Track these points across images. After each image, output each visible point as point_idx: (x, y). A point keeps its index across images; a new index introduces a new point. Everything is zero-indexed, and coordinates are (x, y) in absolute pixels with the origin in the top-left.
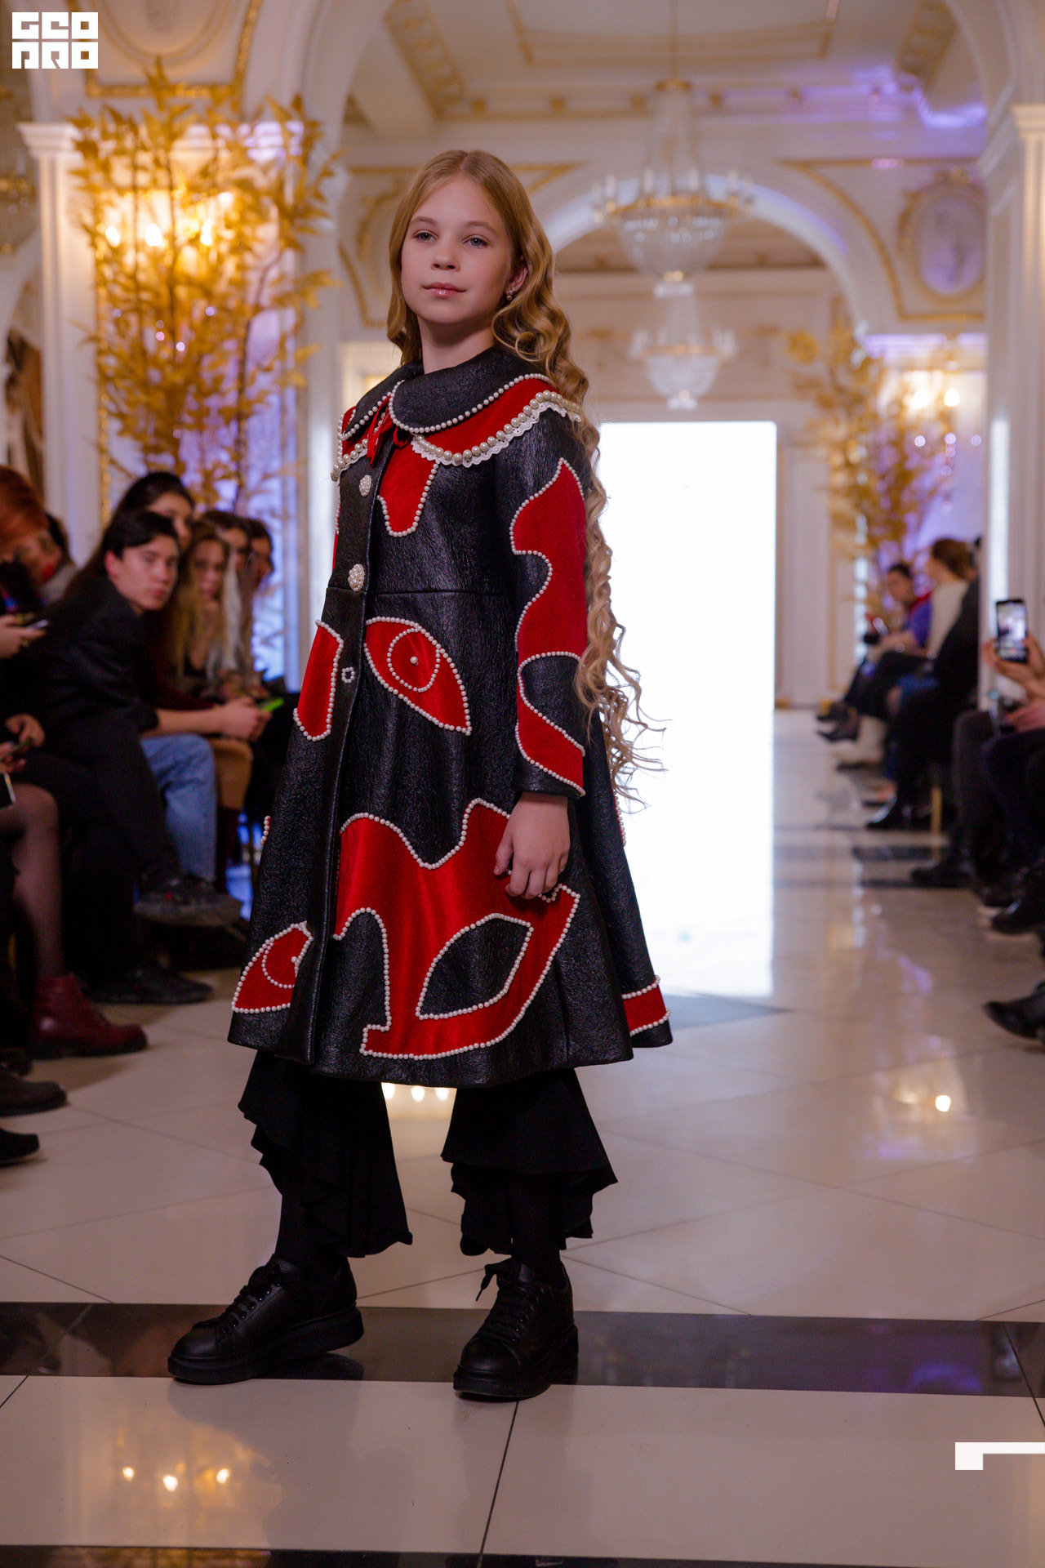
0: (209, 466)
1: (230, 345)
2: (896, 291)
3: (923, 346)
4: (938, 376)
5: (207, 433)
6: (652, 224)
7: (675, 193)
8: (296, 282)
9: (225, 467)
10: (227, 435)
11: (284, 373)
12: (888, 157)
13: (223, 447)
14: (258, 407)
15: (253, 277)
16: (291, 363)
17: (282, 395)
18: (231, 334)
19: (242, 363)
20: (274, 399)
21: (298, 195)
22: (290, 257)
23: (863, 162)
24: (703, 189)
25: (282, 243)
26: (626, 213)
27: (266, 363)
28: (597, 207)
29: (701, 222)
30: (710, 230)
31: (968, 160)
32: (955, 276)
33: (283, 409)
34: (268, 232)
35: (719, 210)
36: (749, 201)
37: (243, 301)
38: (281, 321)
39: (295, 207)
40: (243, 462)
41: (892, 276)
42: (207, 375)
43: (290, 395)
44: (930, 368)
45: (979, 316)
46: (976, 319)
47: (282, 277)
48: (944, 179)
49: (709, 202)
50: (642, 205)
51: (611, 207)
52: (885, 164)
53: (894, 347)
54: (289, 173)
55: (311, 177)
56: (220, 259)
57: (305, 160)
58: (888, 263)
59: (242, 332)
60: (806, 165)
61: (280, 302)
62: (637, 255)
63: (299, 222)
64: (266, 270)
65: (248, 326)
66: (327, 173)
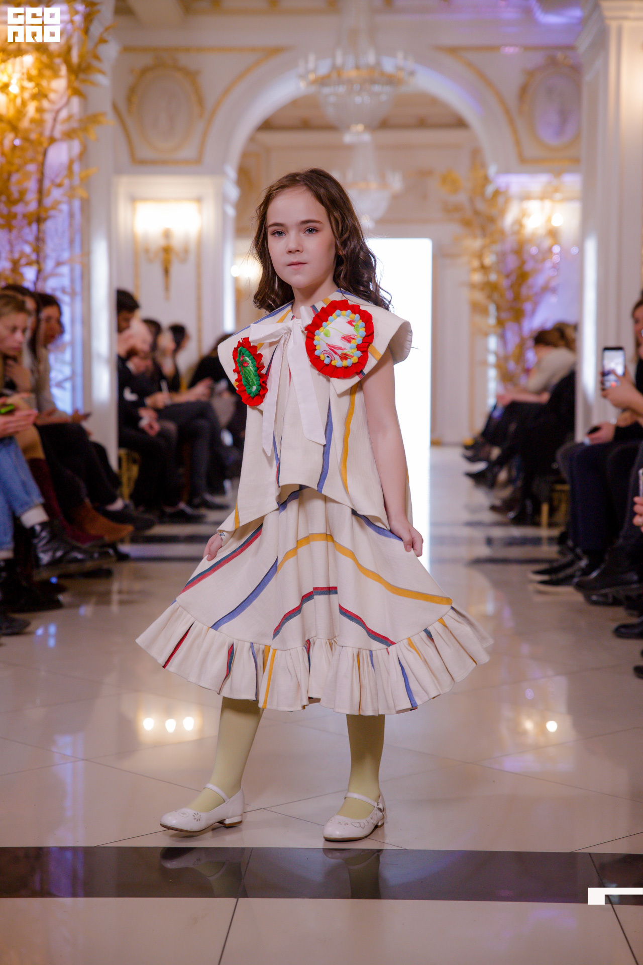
0: (16, 255)
1: (32, 168)
2: (518, 143)
3: (537, 182)
4: (547, 204)
5: (15, 232)
6: (341, 89)
7: (357, 67)
8: (81, 121)
9: (28, 256)
10: (30, 233)
11: (72, 188)
12: (511, 45)
13: (27, 242)
14: (52, 213)
15: (48, 117)
16: (76, 180)
17: (70, 203)
18: (32, 160)
19: (41, 181)
20: (64, 207)
21: (81, 57)
22: (75, 101)
23: (493, 48)
24: (378, 64)
25: (70, 92)
26: (323, 81)
27: (58, 181)
28: (302, 77)
29: (377, 88)
30: (384, 93)
31: (571, 48)
32: (560, 130)
33: (71, 215)
34: (59, 85)
35: (391, 80)
36: (412, 73)
37: (41, 134)
38: (70, 149)
39: (79, 65)
40: (42, 255)
41: (515, 131)
42: (14, 190)
43: (77, 204)
44: (542, 198)
45: (576, 160)
46: (574, 163)
47: (70, 118)
48: (553, 62)
49: (382, 74)
50: (334, 76)
51: (312, 77)
52: (510, 50)
53: (516, 183)
54: (75, 40)
55: (90, 45)
56: (24, 104)
57: (86, 31)
58: (511, 122)
59: (40, 158)
60: (453, 51)
61: (69, 135)
62: (330, 113)
63: (82, 76)
64: (58, 112)
65: (45, 154)
66: (103, 41)
